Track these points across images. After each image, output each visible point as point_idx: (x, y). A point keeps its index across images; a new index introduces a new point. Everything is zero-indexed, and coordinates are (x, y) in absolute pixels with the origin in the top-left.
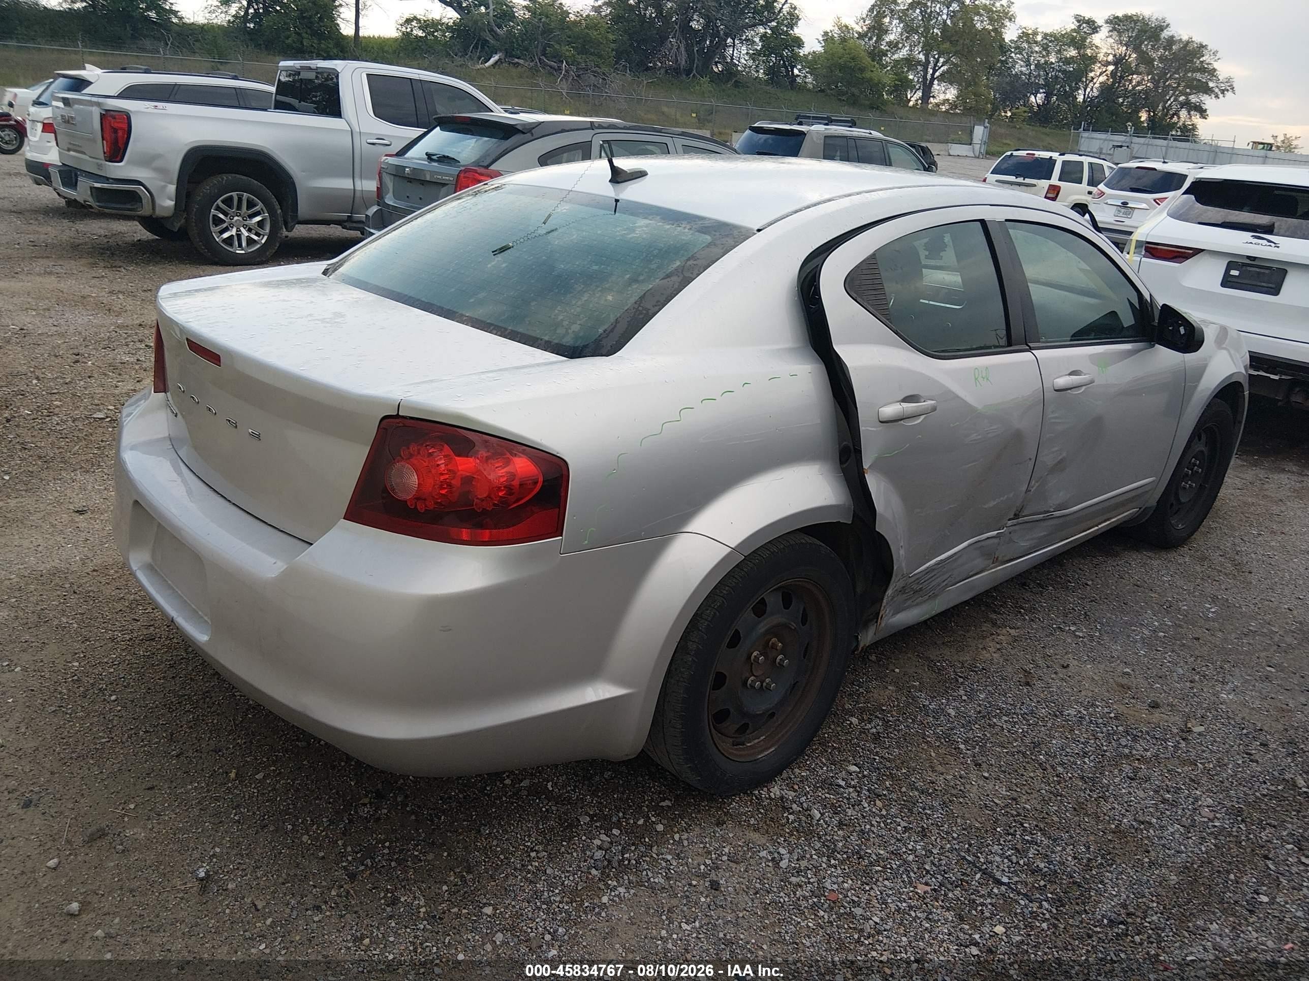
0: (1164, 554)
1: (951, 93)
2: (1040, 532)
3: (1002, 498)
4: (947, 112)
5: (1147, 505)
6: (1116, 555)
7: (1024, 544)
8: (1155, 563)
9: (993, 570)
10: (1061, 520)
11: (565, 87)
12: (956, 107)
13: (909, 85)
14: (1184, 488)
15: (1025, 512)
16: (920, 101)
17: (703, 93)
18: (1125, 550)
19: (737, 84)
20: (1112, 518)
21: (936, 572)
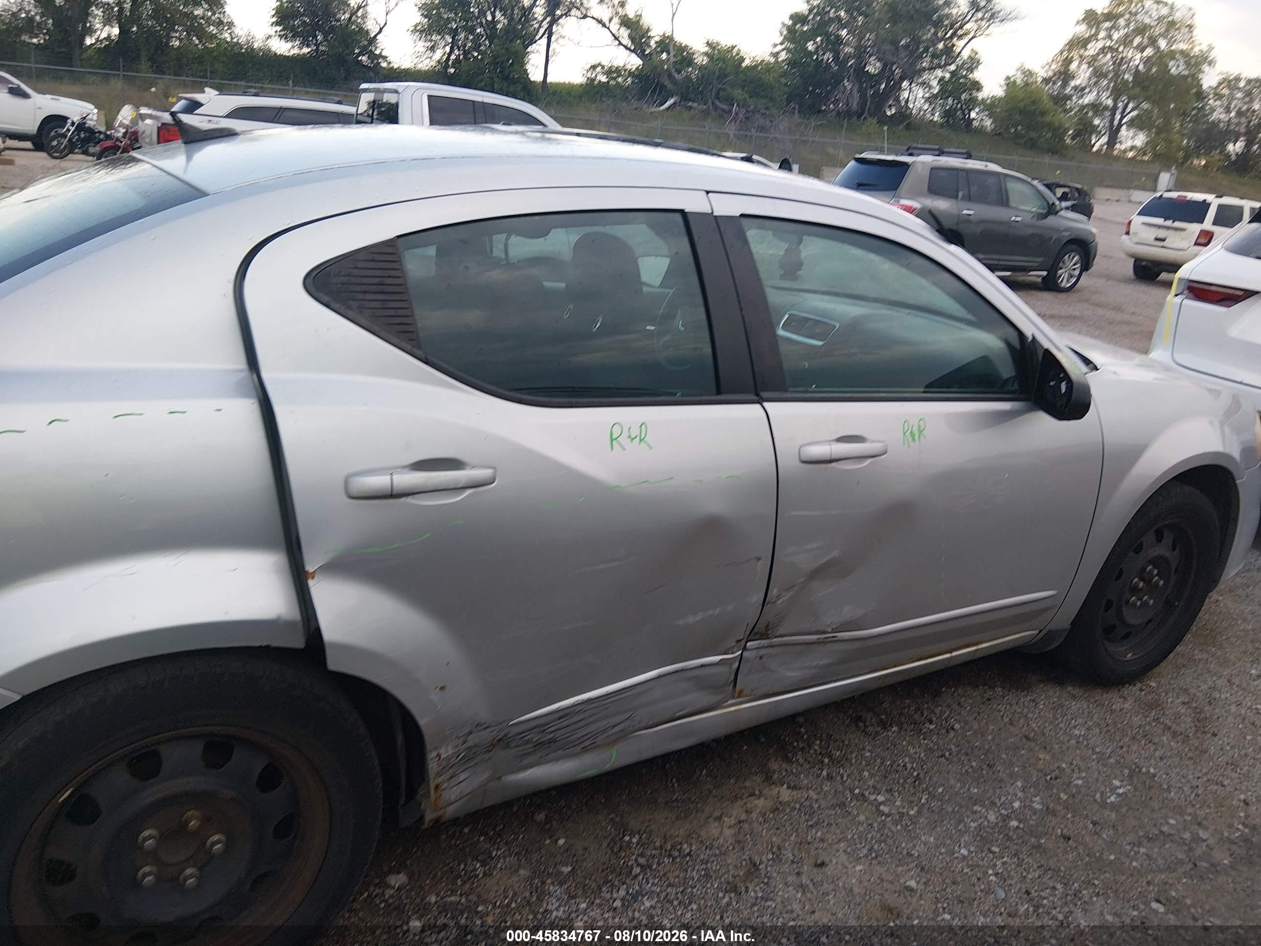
0: (1098, 695)
1: (1140, 140)
2: (820, 659)
3: (711, 612)
4: (1133, 158)
5: (1052, 626)
6: (1026, 687)
7: (793, 674)
8: (1075, 706)
9: (733, 709)
10: (858, 645)
11: (733, 128)
12: (1145, 154)
13: (1094, 129)
14: (1134, 605)
15: (781, 631)
16: (1105, 147)
17: (869, 134)
18: (1041, 681)
19: (908, 127)
20: (982, 643)
21: (587, 714)
